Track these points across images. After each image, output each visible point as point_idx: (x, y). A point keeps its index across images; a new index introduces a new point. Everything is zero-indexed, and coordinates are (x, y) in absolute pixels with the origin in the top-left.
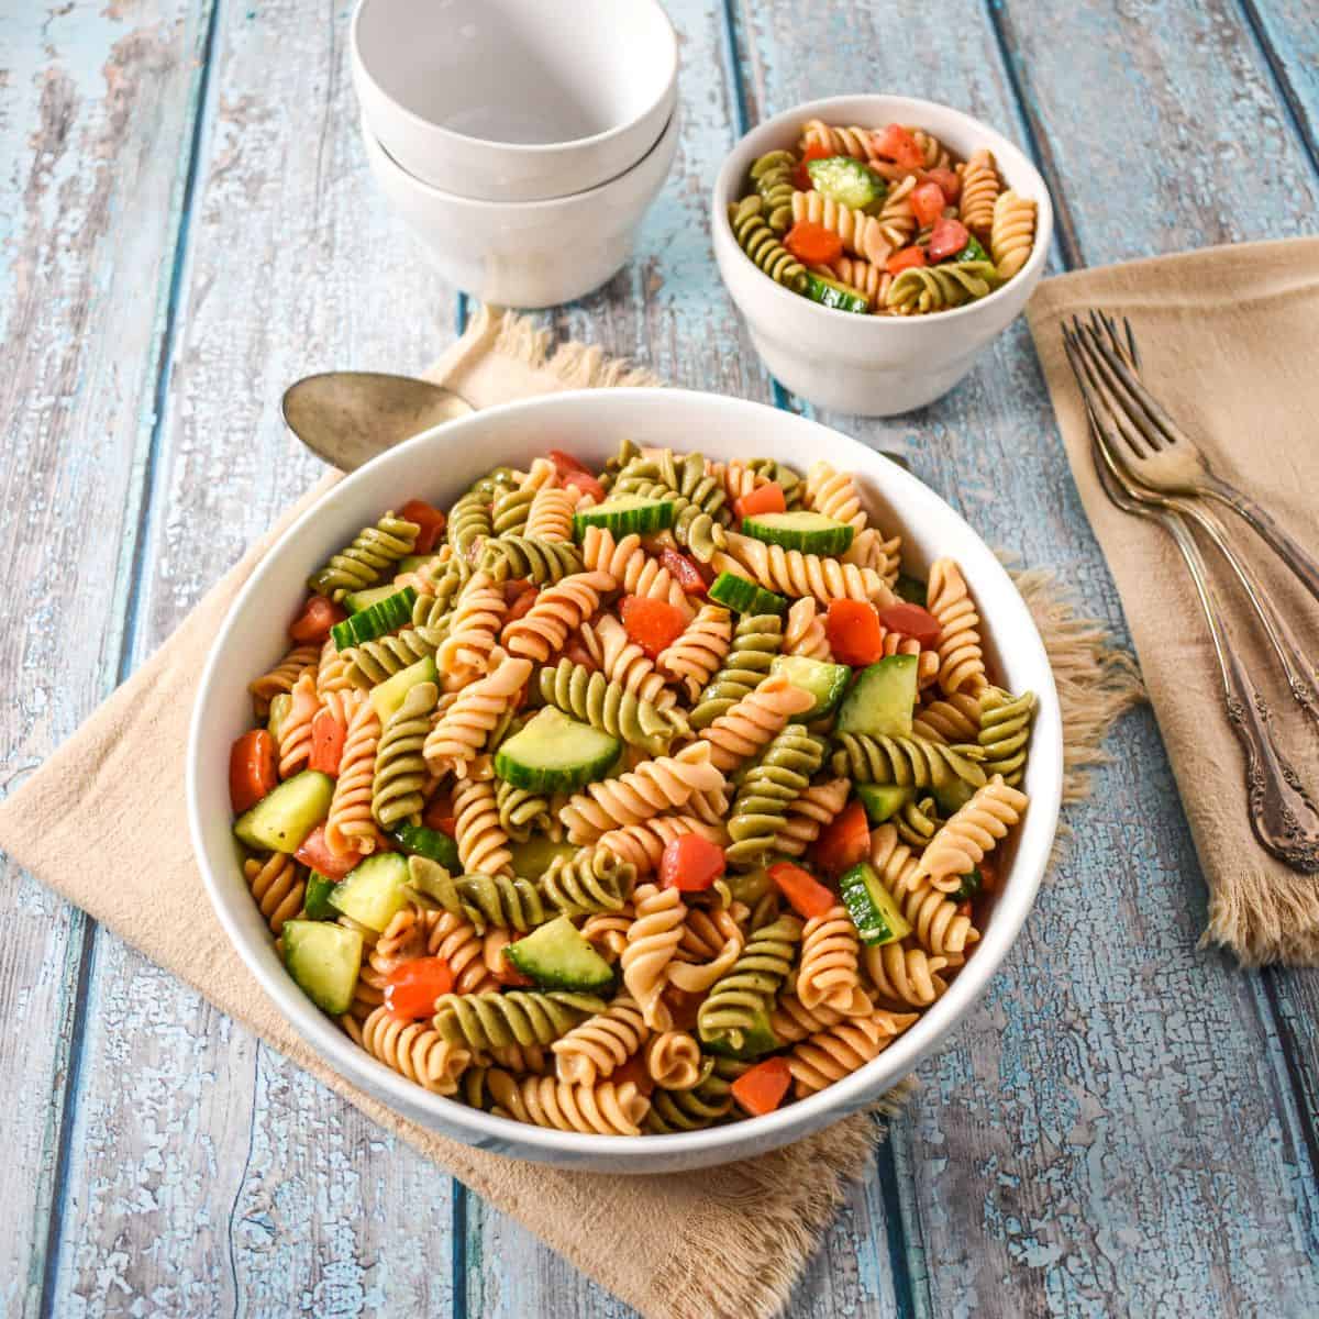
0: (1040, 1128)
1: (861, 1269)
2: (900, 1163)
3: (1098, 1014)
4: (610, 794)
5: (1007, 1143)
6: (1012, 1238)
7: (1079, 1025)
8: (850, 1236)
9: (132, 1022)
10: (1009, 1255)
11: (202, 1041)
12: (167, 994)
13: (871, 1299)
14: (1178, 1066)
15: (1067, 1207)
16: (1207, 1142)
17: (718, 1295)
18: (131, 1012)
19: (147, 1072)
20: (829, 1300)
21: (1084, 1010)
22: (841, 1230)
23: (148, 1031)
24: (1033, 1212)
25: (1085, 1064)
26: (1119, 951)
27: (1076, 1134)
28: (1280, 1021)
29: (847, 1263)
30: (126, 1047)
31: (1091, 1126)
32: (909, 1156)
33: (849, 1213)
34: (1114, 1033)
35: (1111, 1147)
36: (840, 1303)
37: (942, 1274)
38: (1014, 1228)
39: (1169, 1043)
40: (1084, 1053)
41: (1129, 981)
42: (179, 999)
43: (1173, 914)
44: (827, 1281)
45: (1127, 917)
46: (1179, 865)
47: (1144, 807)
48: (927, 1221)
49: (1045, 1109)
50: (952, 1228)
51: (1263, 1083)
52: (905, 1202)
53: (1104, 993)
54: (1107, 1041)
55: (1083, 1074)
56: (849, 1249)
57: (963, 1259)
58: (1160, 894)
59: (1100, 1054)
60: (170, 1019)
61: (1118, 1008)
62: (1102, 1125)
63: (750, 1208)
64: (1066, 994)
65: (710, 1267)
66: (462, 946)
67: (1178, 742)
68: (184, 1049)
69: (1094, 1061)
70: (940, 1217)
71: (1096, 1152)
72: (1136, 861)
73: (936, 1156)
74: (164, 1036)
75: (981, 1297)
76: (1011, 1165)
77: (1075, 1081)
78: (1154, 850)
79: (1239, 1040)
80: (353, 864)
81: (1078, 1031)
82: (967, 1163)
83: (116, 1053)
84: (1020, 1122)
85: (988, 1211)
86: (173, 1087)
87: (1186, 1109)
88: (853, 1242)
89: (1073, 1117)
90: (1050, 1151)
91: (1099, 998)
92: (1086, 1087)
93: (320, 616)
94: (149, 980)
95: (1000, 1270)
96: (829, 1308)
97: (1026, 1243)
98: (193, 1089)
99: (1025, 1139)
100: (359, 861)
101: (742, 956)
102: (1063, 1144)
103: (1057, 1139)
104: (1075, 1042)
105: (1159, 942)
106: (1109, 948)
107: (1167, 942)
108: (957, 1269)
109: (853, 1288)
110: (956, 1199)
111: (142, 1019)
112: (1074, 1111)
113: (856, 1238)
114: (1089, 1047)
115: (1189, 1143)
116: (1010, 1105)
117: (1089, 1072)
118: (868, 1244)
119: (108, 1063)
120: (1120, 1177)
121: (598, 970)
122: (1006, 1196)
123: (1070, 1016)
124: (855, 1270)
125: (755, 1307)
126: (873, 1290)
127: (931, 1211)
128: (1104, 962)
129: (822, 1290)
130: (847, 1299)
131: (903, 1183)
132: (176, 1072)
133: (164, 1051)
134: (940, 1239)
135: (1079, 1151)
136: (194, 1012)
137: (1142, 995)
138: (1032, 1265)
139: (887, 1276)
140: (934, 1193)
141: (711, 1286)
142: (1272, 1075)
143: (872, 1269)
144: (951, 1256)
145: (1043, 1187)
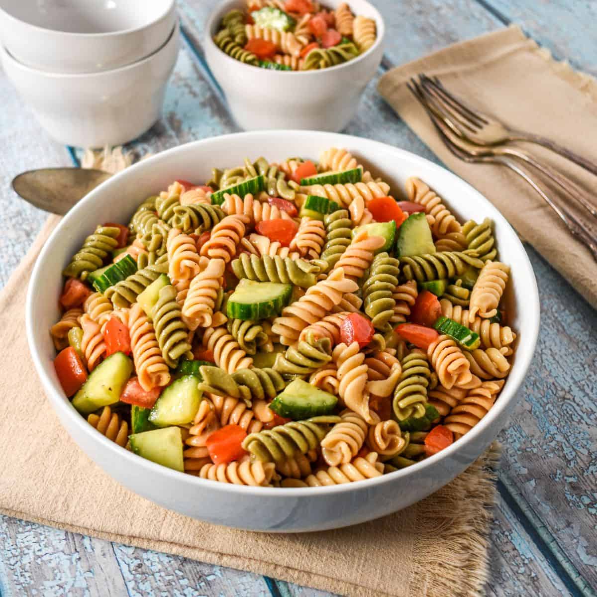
0: (574, 450)
1: (517, 548)
2: (512, 490)
3: (573, 387)
4: (298, 308)
5: (563, 463)
6: (588, 506)
7: (568, 396)
8: (503, 533)
9: (26, 560)
10: (591, 514)
11: (76, 556)
12: (42, 537)
13: (531, 561)
17: (449, 584)
18: (23, 554)
19: (47, 584)
20: (508, 569)
21: (567, 389)
22: (497, 532)
23: (39, 561)
24: (592, 490)
25: (581, 413)
26: (570, 357)
27: (594, 447)
29: (509, 547)
30: (27, 575)
32: (514, 484)
33: (497, 522)
34: (587, 395)
36: (516, 569)
37: (562, 536)
38: (587, 501)
40: (577, 408)
41: (582, 368)
42: (52, 537)
43: (587, 333)
44: (503, 560)
45: (565, 341)
46: (578, 311)
47: (547, 290)
48: (540, 513)
49: (572, 441)
50: (555, 512)
52: (523, 507)
53: (572, 378)
54: (586, 399)
55: (582, 418)
56: (505, 541)
57: (569, 525)
58: (576, 326)
59: (584, 406)
60: (50, 550)
61: (583, 382)
63: (444, 533)
64: (553, 384)
65: (438, 570)
66: (243, 414)
67: (553, 251)
68: (66, 564)
69: (585, 410)
70: (546, 509)
72: (556, 315)
73: (529, 480)
74: (50, 561)
75: (588, 539)
76: (569, 472)
77: (579, 422)
78: (562, 308)
80: (158, 394)
81: (569, 399)
82: (547, 479)
83: (22, 580)
84: (563, 450)
85: (569, 497)
86: (67, 587)
88: (507, 536)
89: (587, 439)
90: (585, 459)
91: (571, 381)
92: (587, 423)
93: (78, 287)
94: (27, 534)
96: (511, 573)
98: (81, 583)
99: (570, 457)
100: (161, 391)
101: (403, 370)
102: (590, 454)
103: (586, 453)
104: (571, 405)
105: (587, 347)
106: (564, 357)
107: (591, 346)
108: (568, 530)
109: (518, 558)
110: (550, 497)
111: (32, 556)
112: (587, 436)
113: (507, 533)
114: (578, 405)
116: (553, 444)
117: (585, 416)
118: (515, 534)
119: (19, 587)
121: (329, 400)
122: (574, 487)
123: (561, 393)
124: (515, 549)
125: (472, 584)
126: (530, 555)
127: (539, 507)
128: (565, 364)
129: (502, 566)
130: (517, 565)
131: (518, 498)
132: (66, 577)
133: (53, 569)
134: (551, 519)
136: (64, 542)
137: (592, 373)
139: (533, 546)
140: (536, 498)
141: (443, 580)
143: (523, 546)
144: (561, 525)
145: (591, 477)
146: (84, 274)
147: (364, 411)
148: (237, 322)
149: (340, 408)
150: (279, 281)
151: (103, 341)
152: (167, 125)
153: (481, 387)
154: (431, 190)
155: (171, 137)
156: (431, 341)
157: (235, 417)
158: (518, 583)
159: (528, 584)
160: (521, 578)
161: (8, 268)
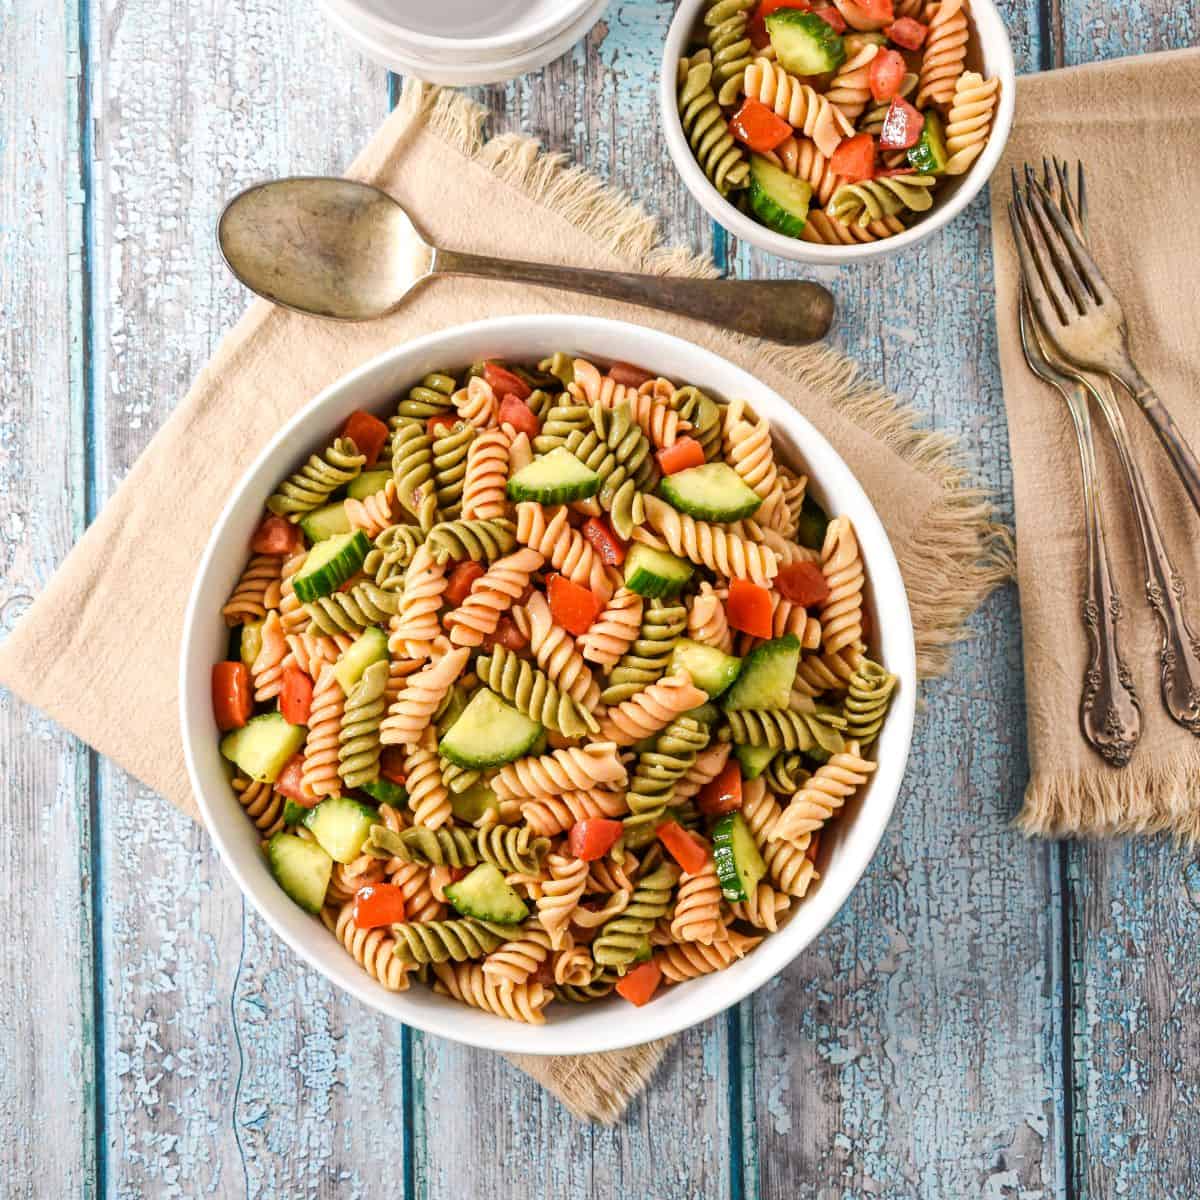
0: (856, 959)
1: (706, 1056)
3: (919, 868)
4: (531, 775)
5: (829, 969)
6: (822, 1041)
7: (902, 876)
9: (138, 839)
10: (817, 1053)
11: (197, 856)
12: (164, 814)
13: (711, 1080)
14: (975, 914)
15: (867, 1020)
16: (985, 975)
17: (600, 1079)
18: (136, 829)
19: (156, 880)
20: (679, 1079)
21: (908, 863)
23: (153, 846)
24: (841, 1023)
25: (900, 908)
26: (946, 814)
27: (884, 964)
28: (1065, 881)
29: (695, 1052)
30: (136, 859)
31: (897, 958)
34: (928, 884)
35: (909, 976)
36: (687, 1080)
37: (765, 1065)
38: (824, 1033)
39: (971, 895)
40: (902, 899)
41: (949, 840)
42: (175, 820)
43: (998, 784)
44: (679, 1065)
45: (959, 783)
46: (1011, 740)
47: (993, 682)
48: (759, 1025)
49: (863, 943)
50: (778, 1030)
51: (1040, 933)
52: (745, 1009)
53: (927, 850)
54: (922, 890)
55: (898, 916)
56: (698, 1041)
57: (783, 1055)
58: (991, 766)
59: (914, 901)
60: (169, 836)
61: (936, 863)
62: (905, 958)
64: (895, 849)
68: (182, 863)
69: (908, 906)
70: (769, 1022)
71: (896, 980)
72: (976, 734)
74: (166, 851)
75: (792, 1081)
76: (829, 986)
77: (890, 921)
78: (993, 724)
79: (1028, 897)
81: (899, 880)
83: (128, 863)
84: (842, 952)
85: (807, 1020)
86: (178, 894)
87: (973, 949)
88: (702, 1037)
89: (883, 950)
90: (861, 976)
91: (922, 853)
92: (898, 928)
94: (148, 802)
95: (809, 1066)
96: (679, 1083)
97: (831, 1045)
98: (194, 895)
99: (844, 966)
101: (631, 903)
102: (872, 971)
103: (868, 966)
104: (896, 890)
105: (981, 808)
106: (939, 811)
107: (988, 809)
108: (777, 1061)
109: (698, 1070)
110: (783, 1010)
111: (146, 835)
112: (886, 946)
114: (906, 895)
115: (970, 976)
116: (836, 938)
117: (903, 915)
118: (713, 1039)
119: (123, 871)
120: (912, 999)
121: (518, 910)
122: (822, 1010)
123: (896, 867)
124: (701, 1057)
126: (714, 1074)
127: (763, 1018)
128: (932, 823)
129: (675, 1071)
130: (693, 1078)
132: (179, 881)
133: (167, 864)
134: (767, 1038)
135: (884, 977)
136: (188, 831)
137: (958, 854)
138: (833, 1062)
139: (725, 1063)
140: (767, 1003)
142: (1048, 928)
143: (712, 1059)
144: (774, 1051)
145: (851, 1004)
147: (557, 934)
150: (527, 714)
151: (281, 679)
153: (726, 942)
154: (861, 556)
156: (691, 867)
158: (680, 1099)
159: (690, 1106)
160: (688, 1095)
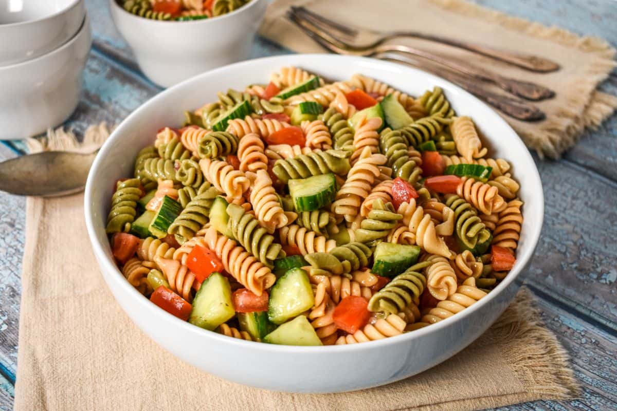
1: (570, 326)
2: (539, 287)
5: (561, 256)
6: (597, 279)
8: (554, 320)
10: (603, 284)
13: (586, 332)
14: (574, 198)
15: (600, 258)
16: (609, 211)
20: (575, 344)
22: (549, 321)
24: (593, 267)
27: (575, 238)
28: (584, 166)
29: (564, 329)
31: (575, 232)
32: (539, 283)
33: (544, 314)
35: (589, 234)
37: (594, 306)
38: (595, 276)
39: (564, 194)
44: (567, 339)
48: (569, 296)
50: (577, 291)
51: (602, 184)
52: (555, 296)
56: (559, 325)
57: (593, 297)
62: (578, 229)
63: (516, 335)
65: (530, 362)
66: (351, 286)
70: (571, 292)
71: (586, 237)
73: (547, 276)
75: (613, 302)
76: (569, 261)
79: (580, 178)
82: (559, 271)
84: (555, 247)
85: (582, 278)
87: (592, 207)
88: (557, 321)
89: (567, 234)
90: (573, 248)
93: (129, 239)
95: (608, 291)
96: (577, 346)
97: (603, 277)
99: (563, 250)
101: (454, 211)
102: (575, 243)
103: (571, 243)
108: (595, 301)
109: (576, 334)
110: (568, 282)
112: (565, 232)
113: (556, 319)
115: (605, 216)
116: (546, 245)
117: (554, 219)
118: (562, 318)
120: (602, 238)
122: (580, 270)
124: (569, 328)
125: (559, 363)
126: (582, 328)
127: (566, 293)
129: (568, 343)
130: (579, 338)
131: (546, 292)
134: (580, 298)
135: (581, 241)
138: (613, 281)
139: (579, 320)
140: (560, 287)
141: (539, 368)
142: (601, 181)
143: (573, 323)
144: (590, 299)
145: (586, 259)
146: (128, 225)
147: (445, 251)
148: (306, 215)
149: (423, 254)
150: (320, 173)
151: (188, 271)
152: (88, 102)
153: (508, 207)
154: (374, 80)
155: (96, 111)
156: (456, 184)
157: (346, 290)
158: (587, 351)
159: (595, 349)
160: (587, 346)
161: (10, 259)
